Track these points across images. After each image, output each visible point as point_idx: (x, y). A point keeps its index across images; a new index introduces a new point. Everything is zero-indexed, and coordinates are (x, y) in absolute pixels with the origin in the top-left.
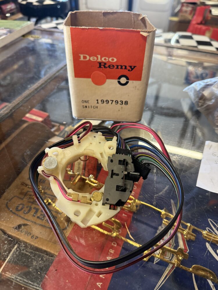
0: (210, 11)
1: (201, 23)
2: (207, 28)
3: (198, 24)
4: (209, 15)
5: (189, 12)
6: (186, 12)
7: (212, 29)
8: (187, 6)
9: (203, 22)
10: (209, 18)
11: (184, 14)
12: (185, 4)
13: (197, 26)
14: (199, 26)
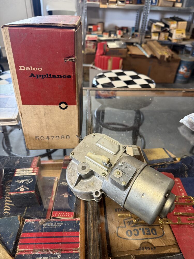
0: (107, 46)
1: (103, 54)
2: (108, 57)
3: (102, 55)
4: (107, 49)
5: (92, 47)
6: (90, 47)
7: (112, 58)
8: (90, 43)
9: (104, 53)
10: (108, 50)
11: (89, 49)
12: (88, 42)
13: (101, 56)
14: (103, 57)
